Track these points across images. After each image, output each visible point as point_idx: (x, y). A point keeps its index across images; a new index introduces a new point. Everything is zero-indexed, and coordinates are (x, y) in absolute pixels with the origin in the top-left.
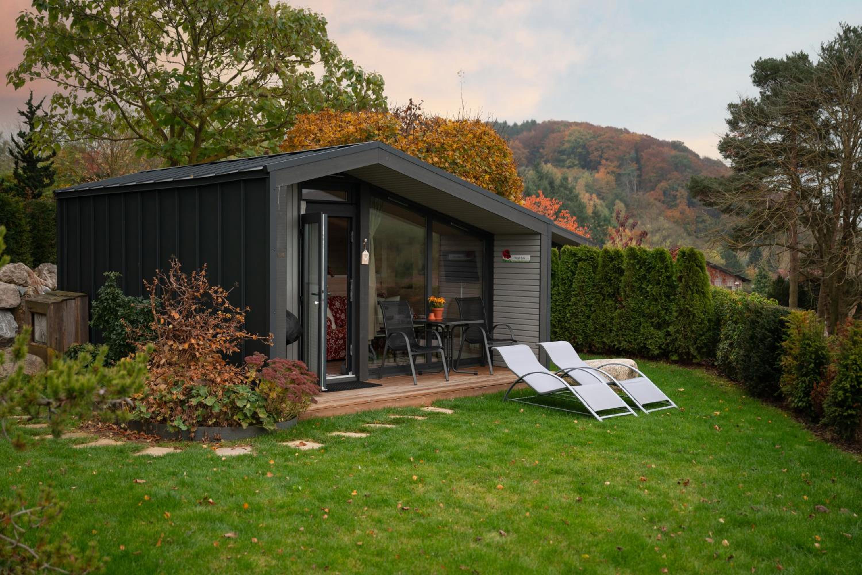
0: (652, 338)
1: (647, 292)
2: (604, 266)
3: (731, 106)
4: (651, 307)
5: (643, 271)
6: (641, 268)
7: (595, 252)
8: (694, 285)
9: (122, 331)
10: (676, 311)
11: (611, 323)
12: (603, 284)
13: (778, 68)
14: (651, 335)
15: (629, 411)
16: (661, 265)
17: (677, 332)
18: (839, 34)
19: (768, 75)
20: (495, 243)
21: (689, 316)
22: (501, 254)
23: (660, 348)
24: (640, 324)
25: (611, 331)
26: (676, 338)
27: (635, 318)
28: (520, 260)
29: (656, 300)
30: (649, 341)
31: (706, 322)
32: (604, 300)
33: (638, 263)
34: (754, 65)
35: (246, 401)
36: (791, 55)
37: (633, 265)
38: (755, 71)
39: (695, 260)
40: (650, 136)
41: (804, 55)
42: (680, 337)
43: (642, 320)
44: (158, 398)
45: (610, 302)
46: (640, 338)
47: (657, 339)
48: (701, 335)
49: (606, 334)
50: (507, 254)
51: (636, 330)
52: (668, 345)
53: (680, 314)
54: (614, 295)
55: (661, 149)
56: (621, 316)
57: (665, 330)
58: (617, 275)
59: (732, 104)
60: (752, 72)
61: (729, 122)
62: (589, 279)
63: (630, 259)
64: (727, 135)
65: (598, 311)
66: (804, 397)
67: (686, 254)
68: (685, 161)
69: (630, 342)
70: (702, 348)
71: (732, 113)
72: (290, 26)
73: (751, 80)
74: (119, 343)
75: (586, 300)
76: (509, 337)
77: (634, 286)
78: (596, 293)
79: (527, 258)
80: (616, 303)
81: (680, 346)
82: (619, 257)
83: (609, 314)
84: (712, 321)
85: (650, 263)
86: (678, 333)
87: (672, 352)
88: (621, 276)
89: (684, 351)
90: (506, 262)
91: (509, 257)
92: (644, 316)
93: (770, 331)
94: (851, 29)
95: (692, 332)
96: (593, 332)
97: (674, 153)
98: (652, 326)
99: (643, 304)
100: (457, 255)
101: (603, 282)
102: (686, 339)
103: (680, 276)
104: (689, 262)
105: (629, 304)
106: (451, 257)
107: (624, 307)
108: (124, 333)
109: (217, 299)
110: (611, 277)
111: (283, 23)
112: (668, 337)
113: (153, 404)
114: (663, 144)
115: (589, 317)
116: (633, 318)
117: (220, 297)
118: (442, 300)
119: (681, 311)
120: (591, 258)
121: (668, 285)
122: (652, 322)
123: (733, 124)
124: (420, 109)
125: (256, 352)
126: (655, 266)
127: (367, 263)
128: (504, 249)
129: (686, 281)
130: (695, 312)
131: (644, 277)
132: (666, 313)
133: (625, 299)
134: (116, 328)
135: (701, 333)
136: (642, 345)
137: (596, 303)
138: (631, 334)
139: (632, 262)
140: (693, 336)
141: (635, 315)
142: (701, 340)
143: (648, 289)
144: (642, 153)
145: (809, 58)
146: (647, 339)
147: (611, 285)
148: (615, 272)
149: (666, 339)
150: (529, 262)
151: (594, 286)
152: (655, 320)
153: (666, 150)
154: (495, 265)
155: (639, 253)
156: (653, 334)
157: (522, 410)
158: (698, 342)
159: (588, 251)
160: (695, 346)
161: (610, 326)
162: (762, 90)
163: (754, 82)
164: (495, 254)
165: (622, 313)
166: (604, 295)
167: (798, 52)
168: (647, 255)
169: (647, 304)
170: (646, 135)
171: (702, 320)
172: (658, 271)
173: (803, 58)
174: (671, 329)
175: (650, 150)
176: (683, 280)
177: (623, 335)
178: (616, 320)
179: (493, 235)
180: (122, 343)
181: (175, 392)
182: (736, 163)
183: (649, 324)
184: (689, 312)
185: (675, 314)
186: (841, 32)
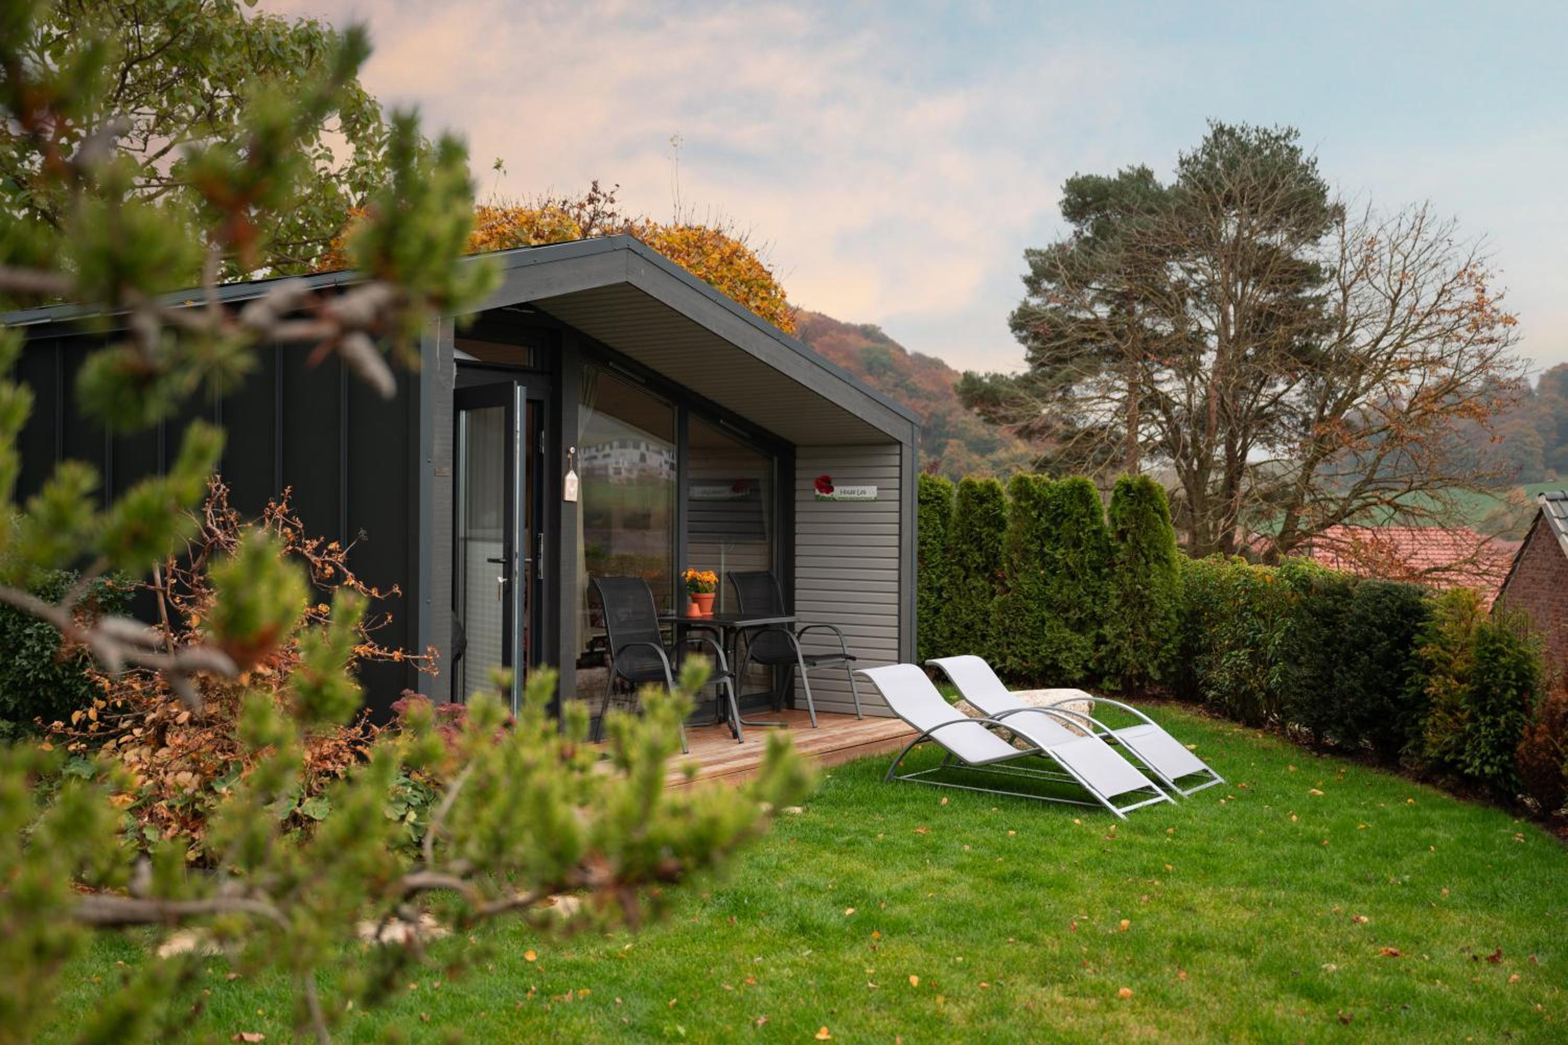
0: (1070, 649)
1: (1056, 561)
2: (965, 512)
3: (1029, 253)
4: (1065, 590)
5: (1044, 523)
6: (1040, 515)
7: (943, 487)
8: (1150, 546)
9: (44, 648)
10: (1118, 597)
11: (985, 621)
12: (964, 547)
13: (1106, 191)
14: (1067, 643)
15: (1159, 795)
16: (1083, 510)
17: (1120, 636)
18: (1206, 139)
19: (1088, 204)
20: (799, 463)
21: (1142, 606)
22: (811, 484)
23: (1085, 667)
24: (1043, 622)
25: (984, 637)
26: (1118, 649)
27: (1031, 611)
28: (855, 496)
29: (1073, 577)
30: (1065, 654)
31: (1173, 616)
32: (966, 578)
33: (1035, 507)
34: (1064, 186)
35: (404, 806)
36: (1126, 170)
37: (1024, 510)
38: (1066, 196)
39: (1151, 499)
40: (824, 316)
41: (1147, 171)
42: (1126, 645)
43: (1046, 614)
44: (178, 806)
45: (979, 582)
46: (1044, 650)
47: (1078, 651)
48: (1166, 642)
49: (975, 642)
50: (826, 485)
51: (1037, 634)
52: (1100, 661)
53: (1125, 602)
54: (986, 569)
55: (844, 337)
56: (1003, 608)
57: (1093, 633)
58: (993, 531)
59: (1031, 251)
60: (1063, 196)
61: (1028, 281)
62: (935, 538)
63: (1019, 499)
64: (1026, 303)
65: (956, 599)
66: (1493, 756)
67: (1134, 488)
68: (884, 358)
69: (1024, 658)
70: (1168, 665)
71: (1032, 265)
72: (293, 51)
73: (1059, 210)
74: (36, 677)
75: (930, 578)
76: (839, 650)
77: (1027, 551)
78: (952, 564)
79: (871, 491)
80: (992, 582)
81: (1128, 662)
82: (995, 496)
83: (979, 605)
84: (1183, 614)
85: (1058, 506)
86: (1123, 638)
87: (1109, 673)
88: (1000, 531)
89: (1135, 672)
90: (823, 500)
91: (831, 489)
92: (1049, 607)
93: (1382, 627)
94: (1226, 128)
95: (1149, 635)
96: (946, 639)
97: (865, 344)
98: (1066, 626)
99: (1046, 583)
100: (712, 489)
101: (965, 543)
102: (1136, 649)
103: (1122, 530)
104: (1140, 503)
105: (1020, 585)
106: (697, 492)
107: (1008, 590)
108: (47, 653)
109: (323, 569)
110: (981, 533)
111: (279, 44)
112: (1102, 646)
113: (169, 820)
114: (847, 329)
115: (936, 611)
116: (1027, 610)
117: (331, 564)
118: (710, 577)
119: (1126, 595)
120: (937, 498)
121: (1096, 548)
122: (1067, 619)
123: (1033, 283)
124: (612, 201)
125: (407, 691)
126: (1071, 513)
127: (574, 499)
128: (819, 474)
129: (1134, 539)
130: (1154, 597)
131: (1047, 533)
132: (1094, 601)
133: (1011, 575)
134: (28, 643)
135: (1166, 636)
136: (1048, 662)
137: (951, 583)
138: (1026, 641)
139: (1023, 504)
140: (1153, 643)
141: (1033, 606)
142: (1168, 651)
143: (1058, 556)
144: (814, 344)
145: (1155, 177)
146: (1059, 651)
147: (980, 549)
148: (988, 524)
149: (1096, 650)
150: (875, 500)
151: (946, 550)
152: (1074, 615)
153: (852, 339)
154: (798, 507)
155: (1036, 487)
156: (1071, 641)
157: (945, 800)
158: (1162, 654)
159: (932, 485)
160: (1156, 663)
161: (982, 627)
162: (1077, 229)
163: (1065, 214)
164: (799, 485)
165: (1005, 602)
166: (967, 569)
167: (1137, 166)
168: (1051, 491)
169: (1055, 584)
170: (820, 314)
171: (1167, 612)
172: (1077, 521)
173: (1144, 175)
174: (1108, 630)
175: (826, 339)
176: (1129, 537)
177: (1009, 644)
178: (994, 617)
179: (795, 446)
180: (42, 676)
181: (224, 790)
182: (1034, 351)
183: (1062, 623)
184: (1142, 597)
185: (1116, 602)
186: (1210, 135)
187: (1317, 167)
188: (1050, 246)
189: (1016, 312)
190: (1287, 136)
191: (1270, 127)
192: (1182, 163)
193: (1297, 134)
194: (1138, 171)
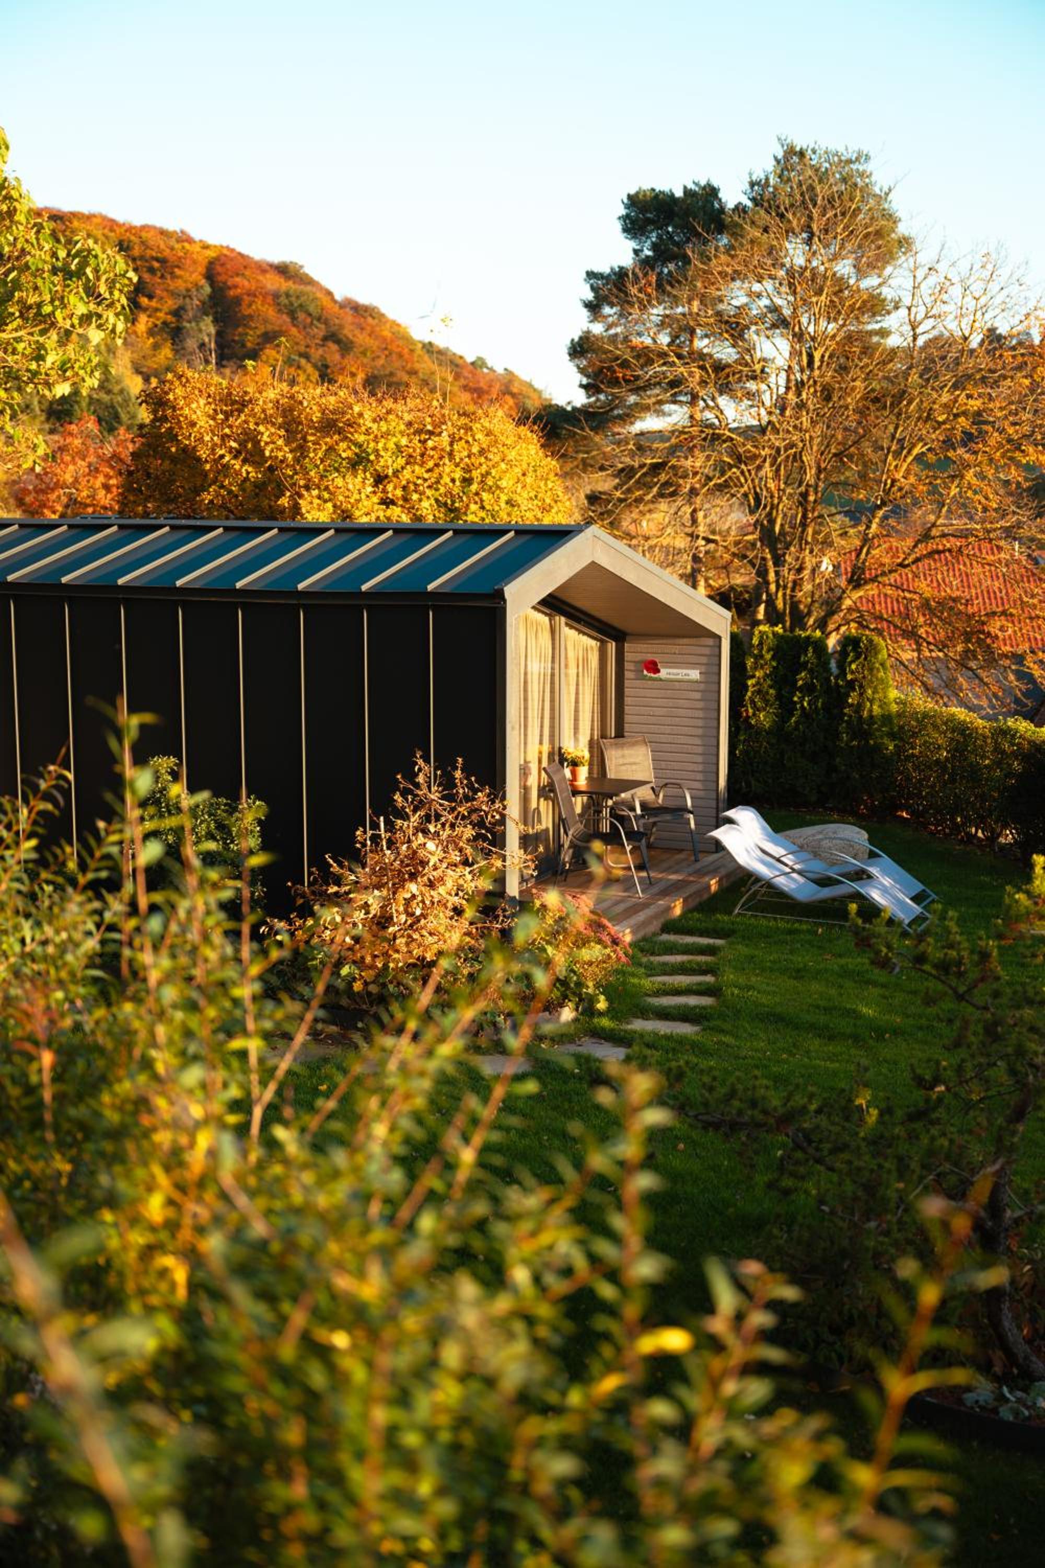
3: (591, 275)
8: (873, 693)
13: (670, 208)
18: (776, 158)
19: (650, 220)
20: (627, 647)
22: (639, 666)
24: (783, 754)
28: (680, 677)
34: (626, 201)
36: (691, 186)
38: (627, 212)
41: (714, 188)
43: (785, 747)
50: (653, 668)
59: (593, 273)
60: (623, 211)
61: (589, 306)
64: (586, 330)
68: (311, 306)
71: (593, 288)
73: (618, 226)
77: (768, 694)
79: (694, 674)
90: (651, 679)
91: (657, 671)
94: (798, 149)
103: (852, 680)
104: (866, 657)
105: (762, 723)
107: (752, 727)
114: (264, 268)
116: (769, 744)
123: (593, 308)
128: (645, 658)
133: (755, 714)
138: (768, 769)
141: (773, 740)
145: (720, 195)
150: (697, 681)
153: (267, 277)
154: (627, 683)
162: (638, 247)
163: (626, 230)
164: (627, 666)
165: (750, 736)
167: (703, 182)
172: (812, 670)
173: (711, 192)
175: (241, 279)
176: (857, 685)
177: (753, 772)
179: (626, 635)
182: (589, 378)
186: (780, 155)
187: (890, 197)
188: (612, 269)
189: (576, 339)
190: (857, 159)
191: (841, 149)
192: (752, 184)
193: (868, 157)
194: (704, 188)
